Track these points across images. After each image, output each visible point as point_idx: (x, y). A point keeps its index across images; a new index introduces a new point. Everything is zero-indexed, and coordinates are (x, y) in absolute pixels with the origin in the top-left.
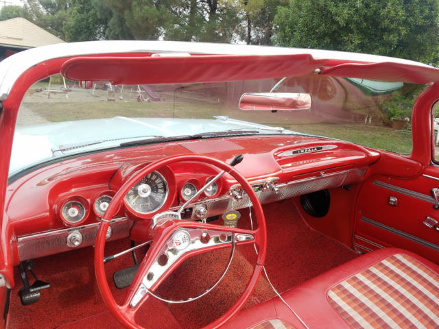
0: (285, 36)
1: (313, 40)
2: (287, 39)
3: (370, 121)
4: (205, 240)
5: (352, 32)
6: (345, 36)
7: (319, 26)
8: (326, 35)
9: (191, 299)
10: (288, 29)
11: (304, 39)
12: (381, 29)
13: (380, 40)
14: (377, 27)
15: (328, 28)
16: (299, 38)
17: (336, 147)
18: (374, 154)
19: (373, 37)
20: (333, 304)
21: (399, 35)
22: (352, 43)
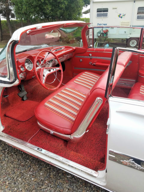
0: (19, 8)
1: (32, 9)
2: (20, 9)
3: (62, 43)
4: (50, 71)
5: (47, 5)
6: (45, 6)
7: (33, 2)
8: (36, 6)
9: (55, 80)
10: (19, 5)
11: (28, 9)
12: (58, 2)
13: (58, 7)
14: (56, 2)
15: (37, 3)
16: (26, 8)
17: (65, 48)
18: (74, 48)
19: (56, 6)
20: (76, 83)
21: (65, 4)
22: (48, 9)
